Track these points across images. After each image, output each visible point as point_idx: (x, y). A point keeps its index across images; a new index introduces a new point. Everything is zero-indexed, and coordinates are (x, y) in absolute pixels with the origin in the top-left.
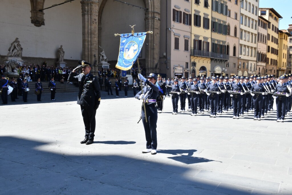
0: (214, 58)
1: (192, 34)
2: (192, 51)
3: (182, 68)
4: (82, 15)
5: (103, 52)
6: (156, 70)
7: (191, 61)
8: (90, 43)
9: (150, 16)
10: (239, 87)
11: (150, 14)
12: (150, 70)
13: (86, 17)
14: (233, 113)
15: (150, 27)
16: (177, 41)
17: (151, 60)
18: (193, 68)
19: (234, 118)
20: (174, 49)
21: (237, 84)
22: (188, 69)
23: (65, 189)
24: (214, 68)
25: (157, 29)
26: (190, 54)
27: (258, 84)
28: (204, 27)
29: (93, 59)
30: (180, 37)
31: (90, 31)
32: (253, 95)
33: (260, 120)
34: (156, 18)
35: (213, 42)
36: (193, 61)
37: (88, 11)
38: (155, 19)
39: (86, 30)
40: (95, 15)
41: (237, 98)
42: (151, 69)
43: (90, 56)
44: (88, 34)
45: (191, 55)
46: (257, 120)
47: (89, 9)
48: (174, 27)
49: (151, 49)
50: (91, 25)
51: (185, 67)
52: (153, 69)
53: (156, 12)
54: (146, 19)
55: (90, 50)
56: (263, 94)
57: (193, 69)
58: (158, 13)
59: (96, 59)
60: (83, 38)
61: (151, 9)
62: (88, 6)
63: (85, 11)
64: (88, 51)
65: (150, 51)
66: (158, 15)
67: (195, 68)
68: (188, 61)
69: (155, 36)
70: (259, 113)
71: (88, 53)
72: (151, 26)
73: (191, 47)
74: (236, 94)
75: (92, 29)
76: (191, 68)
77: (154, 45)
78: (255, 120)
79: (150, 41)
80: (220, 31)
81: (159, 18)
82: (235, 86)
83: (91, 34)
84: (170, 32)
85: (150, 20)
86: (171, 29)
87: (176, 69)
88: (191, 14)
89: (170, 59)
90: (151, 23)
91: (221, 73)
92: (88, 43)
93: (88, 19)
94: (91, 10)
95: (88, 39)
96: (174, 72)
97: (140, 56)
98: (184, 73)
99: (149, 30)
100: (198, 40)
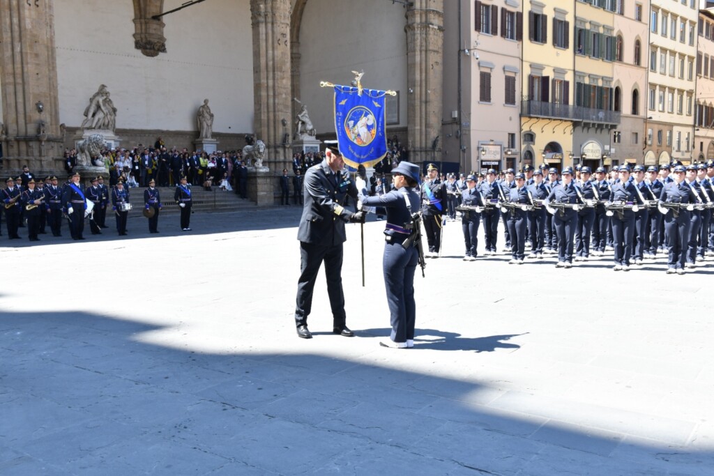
0: (581, 122)
1: (524, 63)
2: (525, 105)
3: (498, 148)
4: (253, 24)
5: (304, 112)
6: (434, 154)
7: (521, 130)
8: (271, 93)
9: (418, 20)
10: (628, 193)
11: (419, 15)
12: (419, 153)
13: (262, 29)
14: (613, 258)
15: (418, 48)
16: (485, 79)
17: (421, 129)
18: (528, 146)
19: (617, 270)
20: (479, 100)
21: (624, 184)
22: (513, 150)
23: (185, 427)
24: (581, 146)
25: (434, 51)
26: (520, 112)
27: (677, 184)
28: (555, 43)
29: (280, 131)
30: (493, 70)
31: (271, 63)
32: (664, 211)
33: (683, 273)
34: (432, 24)
35: (578, 80)
36: (528, 129)
37: (266, 15)
38: (429, 27)
39: (263, 61)
40: (283, 24)
41: (623, 219)
42: (421, 151)
43: (272, 123)
44: (267, 71)
45: (521, 116)
46: (676, 273)
47: (269, 10)
48: (478, 47)
49: (421, 102)
50: (273, 49)
51: (506, 145)
52: (426, 151)
53: (433, 11)
54: (408, 28)
55: (271, 109)
56: (690, 207)
57: (527, 149)
58: (437, 12)
60: (255, 80)
61: (421, 3)
62: (266, 4)
63: (260, 15)
64: (268, 112)
65: (418, 108)
66: (437, 16)
67: (532, 146)
68: (515, 130)
69: (431, 71)
70: (680, 255)
71: (268, 117)
72: (421, 46)
73: (522, 96)
74: (620, 210)
75: (276, 59)
76: (523, 146)
77: (429, 92)
78: (670, 273)
79: (419, 84)
80: (596, 51)
81: (441, 24)
82: (619, 190)
83: (274, 71)
84: (469, 58)
85: (419, 32)
86: (469, 50)
87: (483, 151)
88: (521, 11)
89: (469, 126)
90: (419, 38)
91: (600, 157)
92: (268, 91)
93: (267, 34)
94: (272, 13)
95: (267, 82)
96: (478, 158)
97: (395, 120)
98: (505, 159)
99: (415, 55)
100: (540, 75)
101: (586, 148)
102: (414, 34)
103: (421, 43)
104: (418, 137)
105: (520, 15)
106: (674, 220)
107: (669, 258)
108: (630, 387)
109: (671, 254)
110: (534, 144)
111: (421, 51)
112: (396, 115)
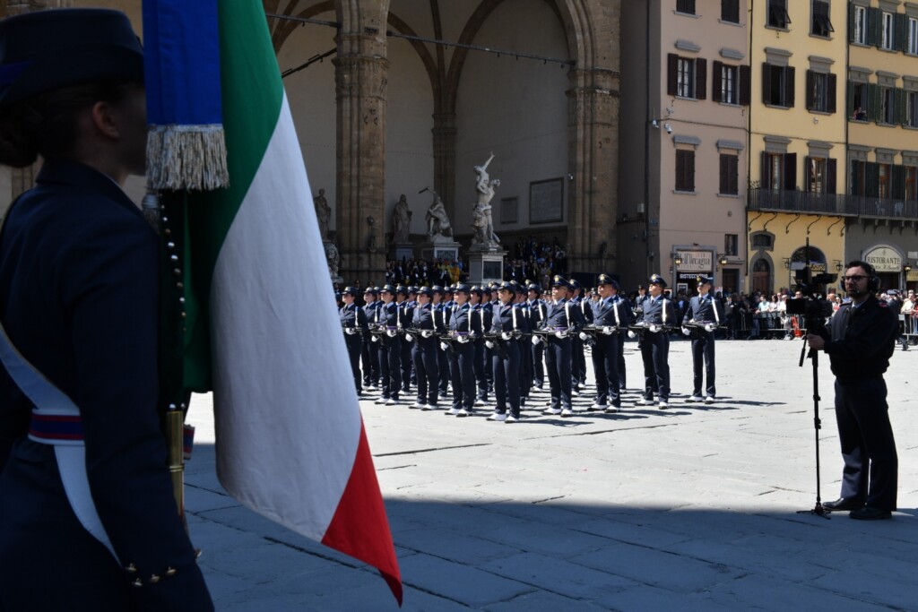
0: (857, 218)
1: (752, 135)
2: (754, 194)
3: (708, 255)
4: (337, 99)
5: (438, 206)
6: (602, 262)
7: (747, 229)
8: (355, 184)
9: (581, 83)
11: (582, 77)
12: (580, 261)
13: (346, 104)
15: (580, 121)
16: (685, 164)
17: (583, 229)
18: (761, 252)
22: (731, 258)
24: (861, 252)
25: (604, 124)
26: (746, 204)
28: (811, 105)
29: (365, 231)
30: (699, 148)
31: (355, 147)
34: (601, 89)
35: (854, 156)
36: (762, 229)
37: (351, 88)
38: (596, 93)
39: (346, 144)
40: (373, 97)
42: (582, 259)
43: (355, 221)
44: (351, 157)
45: (748, 209)
47: (355, 80)
48: (672, 116)
49: (584, 192)
50: (359, 130)
51: (722, 250)
52: (590, 259)
53: (602, 71)
54: (570, 93)
55: (354, 204)
57: (759, 257)
58: (609, 72)
59: (373, 229)
60: (337, 168)
61: (586, 61)
62: (351, 73)
63: (343, 87)
64: (351, 207)
65: (579, 201)
66: (608, 78)
67: (768, 252)
68: (736, 227)
69: (599, 151)
71: (351, 214)
72: (585, 118)
73: (749, 181)
75: (362, 141)
76: (752, 254)
77: (595, 178)
79: (581, 168)
80: (890, 114)
81: (616, 88)
83: (359, 156)
84: (658, 131)
85: (582, 99)
86: (658, 121)
87: (678, 259)
88: (749, 65)
89: (657, 224)
90: (582, 107)
91: (899, 270)
92: (351, 181)
93: (351, 110)
94: (359, 83)
95: (351, 171)
96: (671, 269)
97: (558, 216)
98: (720, 272)
99: (576, 130)
100: (783, 152)
101: (870, 255)
102: (576, 103)
103: (585, 114)
104: (579, 239)
105: (746, 71)
110: (772, 250)
111: (584, 124)
112: (559, 209)
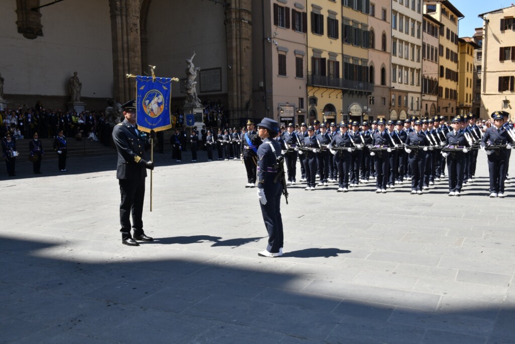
0: (347, 90)
1: (308, 48)
2: (310, 77)
3: (292, 108)
4: (111, 16)
6: (247, 113)
7: (307, 95)
8: (126, 68)
9: (234, 16)
10: (384, 139)
11: (234, 13)
12: (236, 112)
13: (119, 20)
14: (375, 184)
15: (234, 37)
16: (282, 59)
17: (237, 95)
18: (313, 107)
19: (378, 192)
20: (278, 74)
21: (381, 133)
22: (303, 110)
23: (79, 321)
24: (348, 107)
25: (246, 39)
26: (306, 83)
27: (417, 132)
28: (329, 35)
30: (288, 53)
31: (125, 45)
32: (408, 151)
33: (421, 194)
34: (244, 20)
35: (345, 61)
36: (312, 95)
37: (121, 10)
38: (242, 22)
39: (120, 44)
40: (134, 16)
42: (238, 111)
43: (127, 90)
44: (123, 52)
45: (307, 85)
46: (417, 193)
47: (124, 5)
48: (277, 36)
49: (237, 75)
50: (127, 35)
51: (297, 106)
52: (241, 111)
53: (245, 10)
54: (227, 22)
55: (127, 80)
56: (425, 149)
57: (312, 109)
58: (247, 11)
60: (114, 58)
61: (236, 4)
62: (120, 1)
63: (117, 9)
64: (124, 82)
65: (235, 80)
66: (247, 14)
67: (315, 107)
68: (303, 95)
69: (244, 53)
70: (419, 181)
71: (125, 86)
72: (236, 35)
73: (308, 71)
74: (379, 151)
75: (129, 42)
76: (309, 107)
77: (243, 68)
78: (413, 193)
79: (235, 62)
80: (357, 41)
81: (250, 20)
82: (378, 137)
83: (128, 51)
84: (270, 44)
85: (234, 25)
86: (270, 39)
87: (282, 110)
88: (306, 12)
89: (271, 92)
90: (235, 29)
91: (361, 114)
92: (124, 66)
93: (122, 24)
94: (126, 8)
95: (123, 60)
96: (278, 115)
97: (219, 88)
98: (297, 116)
99: (232, 42)
100: (319, 57)
101: (351, 108)
102: (231, 27)
103: (236, 33)
104: (235, 100)
105: (305, 15)
106: (415, 157)
107: (412, 183)
108: (395, 273)
109: (414, 181)
110: (317, 106)
111: (236, 39)
112: (219, 84)
